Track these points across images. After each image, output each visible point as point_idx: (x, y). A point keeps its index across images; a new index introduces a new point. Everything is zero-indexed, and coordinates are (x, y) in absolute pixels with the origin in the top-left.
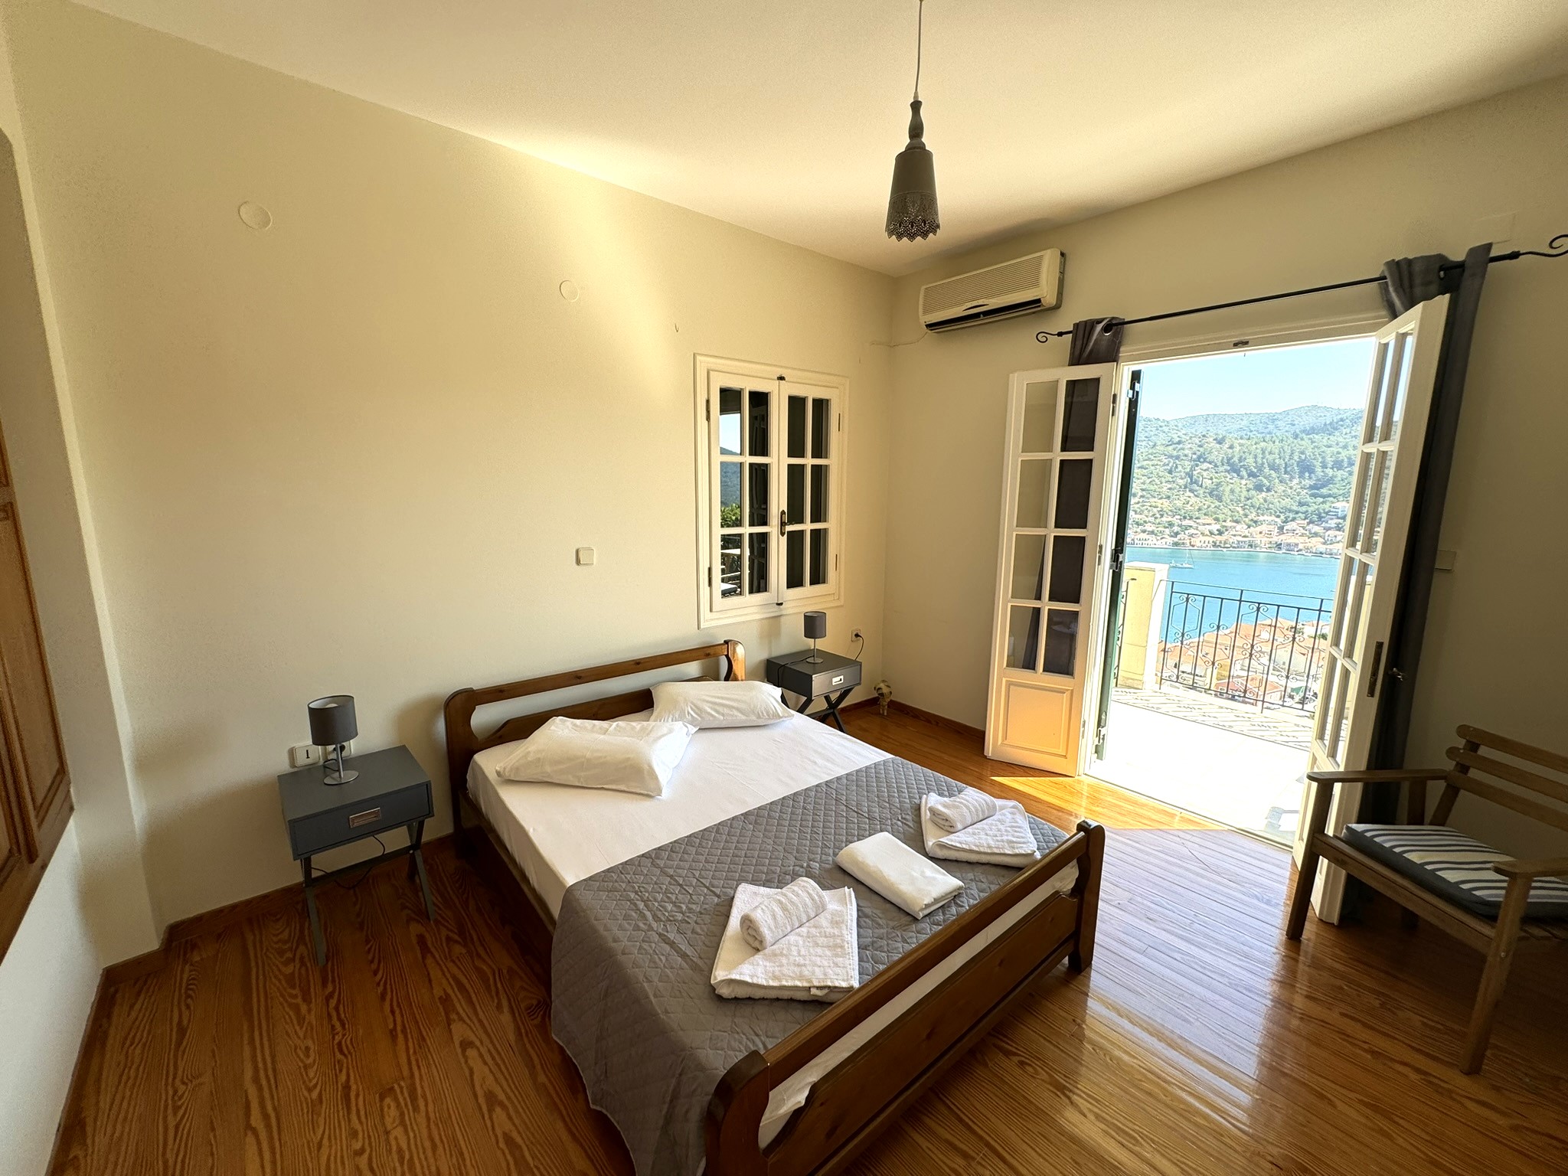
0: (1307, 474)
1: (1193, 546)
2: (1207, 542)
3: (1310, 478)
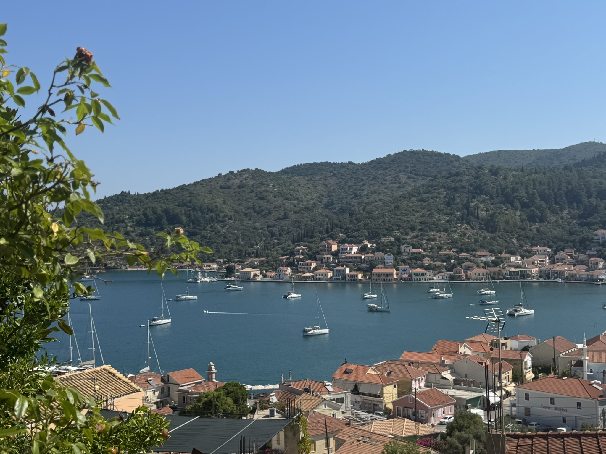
0: (575, 205)
1: (469, 279)
2: (481, 274)
3: (578, 208)
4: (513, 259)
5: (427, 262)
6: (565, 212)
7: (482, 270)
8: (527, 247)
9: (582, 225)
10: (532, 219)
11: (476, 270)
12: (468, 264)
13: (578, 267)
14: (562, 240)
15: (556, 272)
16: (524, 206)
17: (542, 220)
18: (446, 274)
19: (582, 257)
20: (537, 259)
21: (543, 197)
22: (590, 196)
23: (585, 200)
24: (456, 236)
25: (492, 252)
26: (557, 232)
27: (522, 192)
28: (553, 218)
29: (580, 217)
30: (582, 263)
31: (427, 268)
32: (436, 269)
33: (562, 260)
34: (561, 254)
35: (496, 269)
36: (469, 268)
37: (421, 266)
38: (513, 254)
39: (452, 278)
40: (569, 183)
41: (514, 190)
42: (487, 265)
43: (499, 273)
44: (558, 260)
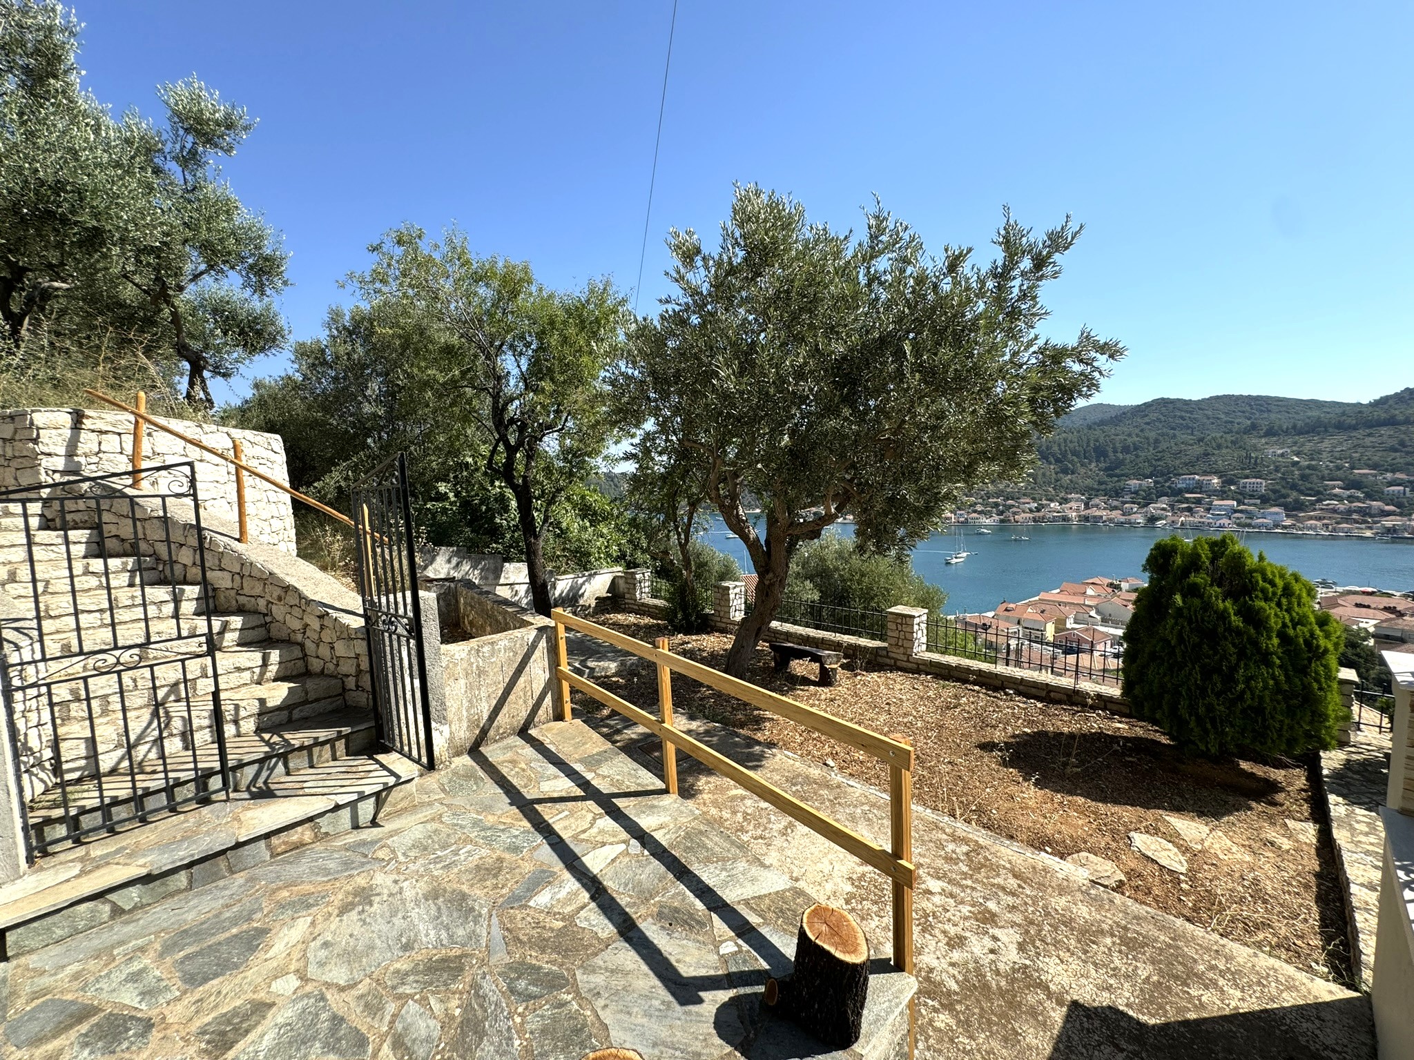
4: (1052, 505)
5: (979, 508)
6: (1093, 465)
7: (1028, 515)
8: (1062, 494)
9: (1110, 476)
10: (1065, 471)
11: (1023, 515)
12: (1015, 509)
13: (1114, 513)
14: (1092, 489)
15: (1095, 517)
16: (1058, 461)
17: (1073, 473)
18: (997, 518)
19: (1115, 503)
20: (1074, 505)
21: (1074, 453)
22: (1115, 451)
23: (1111, 454)
24: (1001, 487)
25: (1034, 499)
26: (1089, 482)
27: (1056, 448)
28: (1082, 471)
29: (1106, 469)
30: (1116, 508)
31: (980, 513)
32: (987, 514)
33: (1097, 506)
34: (1096, 501)
35: (1041, 514)
36: (1015, 513)
37: (975, 511)
38: (1052, 500)
39: (1002, 521)
40: (1097, 440)
41: (1048, 448)
42: (1031, 511)
43: (1043, 518)
44: (1093, 506)
